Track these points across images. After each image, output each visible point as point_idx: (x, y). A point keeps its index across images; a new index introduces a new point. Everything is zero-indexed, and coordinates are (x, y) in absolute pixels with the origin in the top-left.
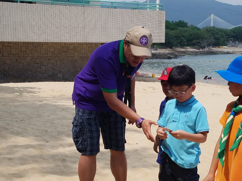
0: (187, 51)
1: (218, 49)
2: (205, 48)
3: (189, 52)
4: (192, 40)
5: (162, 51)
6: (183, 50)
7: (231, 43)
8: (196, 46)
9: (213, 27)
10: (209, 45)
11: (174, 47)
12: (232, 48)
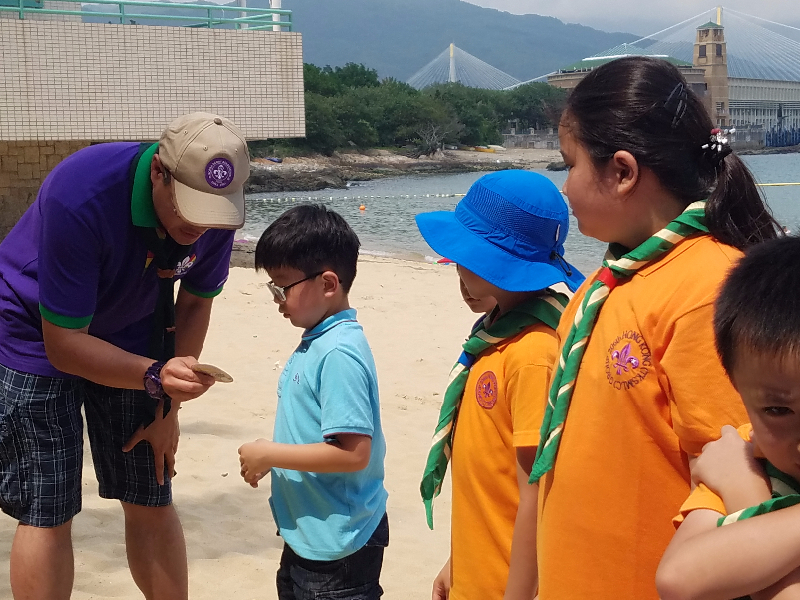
0: (381, 164)
1: (476, 154)
2: (434, 151)
3: (385, 166)
4: (393, 128)
5: (300, 165)
6: (365, 159)
7: (513, 134)
8: (408, 148)
9: (458, 85)
10: (447, 142)
11: (336, 152)
12: (516, 150)
